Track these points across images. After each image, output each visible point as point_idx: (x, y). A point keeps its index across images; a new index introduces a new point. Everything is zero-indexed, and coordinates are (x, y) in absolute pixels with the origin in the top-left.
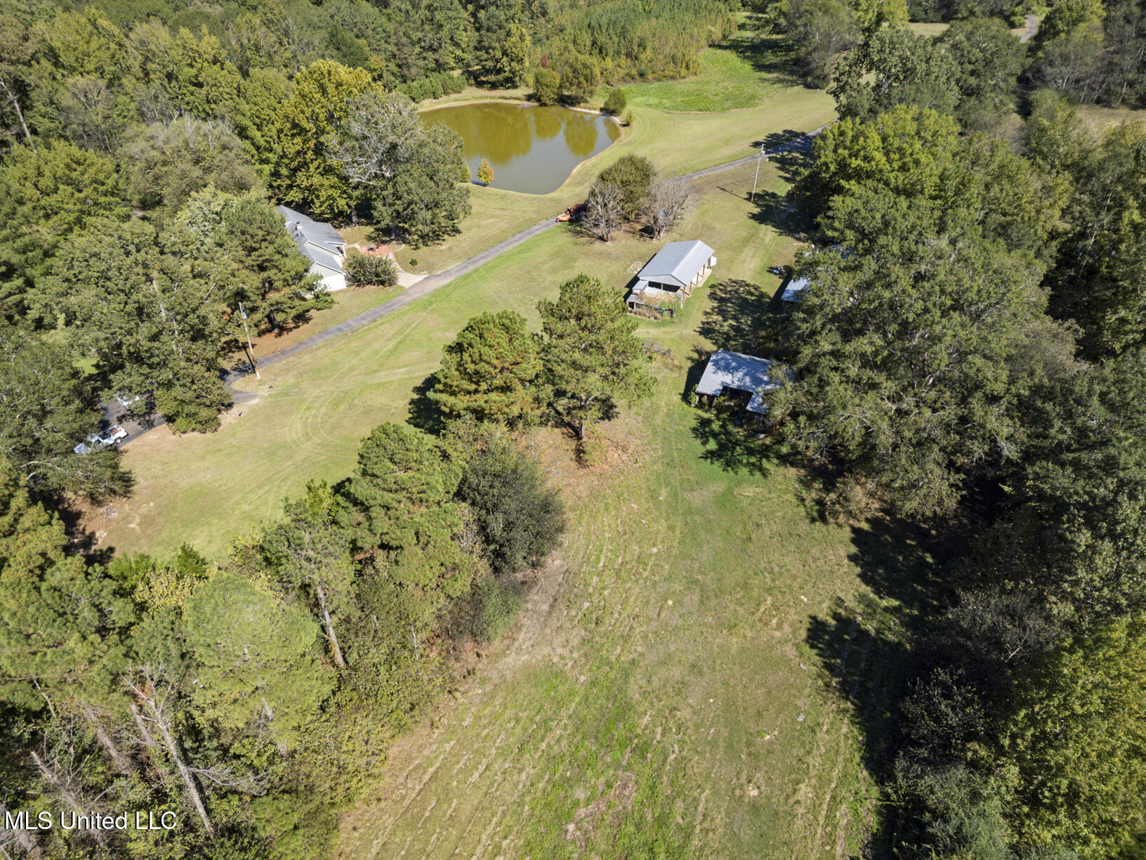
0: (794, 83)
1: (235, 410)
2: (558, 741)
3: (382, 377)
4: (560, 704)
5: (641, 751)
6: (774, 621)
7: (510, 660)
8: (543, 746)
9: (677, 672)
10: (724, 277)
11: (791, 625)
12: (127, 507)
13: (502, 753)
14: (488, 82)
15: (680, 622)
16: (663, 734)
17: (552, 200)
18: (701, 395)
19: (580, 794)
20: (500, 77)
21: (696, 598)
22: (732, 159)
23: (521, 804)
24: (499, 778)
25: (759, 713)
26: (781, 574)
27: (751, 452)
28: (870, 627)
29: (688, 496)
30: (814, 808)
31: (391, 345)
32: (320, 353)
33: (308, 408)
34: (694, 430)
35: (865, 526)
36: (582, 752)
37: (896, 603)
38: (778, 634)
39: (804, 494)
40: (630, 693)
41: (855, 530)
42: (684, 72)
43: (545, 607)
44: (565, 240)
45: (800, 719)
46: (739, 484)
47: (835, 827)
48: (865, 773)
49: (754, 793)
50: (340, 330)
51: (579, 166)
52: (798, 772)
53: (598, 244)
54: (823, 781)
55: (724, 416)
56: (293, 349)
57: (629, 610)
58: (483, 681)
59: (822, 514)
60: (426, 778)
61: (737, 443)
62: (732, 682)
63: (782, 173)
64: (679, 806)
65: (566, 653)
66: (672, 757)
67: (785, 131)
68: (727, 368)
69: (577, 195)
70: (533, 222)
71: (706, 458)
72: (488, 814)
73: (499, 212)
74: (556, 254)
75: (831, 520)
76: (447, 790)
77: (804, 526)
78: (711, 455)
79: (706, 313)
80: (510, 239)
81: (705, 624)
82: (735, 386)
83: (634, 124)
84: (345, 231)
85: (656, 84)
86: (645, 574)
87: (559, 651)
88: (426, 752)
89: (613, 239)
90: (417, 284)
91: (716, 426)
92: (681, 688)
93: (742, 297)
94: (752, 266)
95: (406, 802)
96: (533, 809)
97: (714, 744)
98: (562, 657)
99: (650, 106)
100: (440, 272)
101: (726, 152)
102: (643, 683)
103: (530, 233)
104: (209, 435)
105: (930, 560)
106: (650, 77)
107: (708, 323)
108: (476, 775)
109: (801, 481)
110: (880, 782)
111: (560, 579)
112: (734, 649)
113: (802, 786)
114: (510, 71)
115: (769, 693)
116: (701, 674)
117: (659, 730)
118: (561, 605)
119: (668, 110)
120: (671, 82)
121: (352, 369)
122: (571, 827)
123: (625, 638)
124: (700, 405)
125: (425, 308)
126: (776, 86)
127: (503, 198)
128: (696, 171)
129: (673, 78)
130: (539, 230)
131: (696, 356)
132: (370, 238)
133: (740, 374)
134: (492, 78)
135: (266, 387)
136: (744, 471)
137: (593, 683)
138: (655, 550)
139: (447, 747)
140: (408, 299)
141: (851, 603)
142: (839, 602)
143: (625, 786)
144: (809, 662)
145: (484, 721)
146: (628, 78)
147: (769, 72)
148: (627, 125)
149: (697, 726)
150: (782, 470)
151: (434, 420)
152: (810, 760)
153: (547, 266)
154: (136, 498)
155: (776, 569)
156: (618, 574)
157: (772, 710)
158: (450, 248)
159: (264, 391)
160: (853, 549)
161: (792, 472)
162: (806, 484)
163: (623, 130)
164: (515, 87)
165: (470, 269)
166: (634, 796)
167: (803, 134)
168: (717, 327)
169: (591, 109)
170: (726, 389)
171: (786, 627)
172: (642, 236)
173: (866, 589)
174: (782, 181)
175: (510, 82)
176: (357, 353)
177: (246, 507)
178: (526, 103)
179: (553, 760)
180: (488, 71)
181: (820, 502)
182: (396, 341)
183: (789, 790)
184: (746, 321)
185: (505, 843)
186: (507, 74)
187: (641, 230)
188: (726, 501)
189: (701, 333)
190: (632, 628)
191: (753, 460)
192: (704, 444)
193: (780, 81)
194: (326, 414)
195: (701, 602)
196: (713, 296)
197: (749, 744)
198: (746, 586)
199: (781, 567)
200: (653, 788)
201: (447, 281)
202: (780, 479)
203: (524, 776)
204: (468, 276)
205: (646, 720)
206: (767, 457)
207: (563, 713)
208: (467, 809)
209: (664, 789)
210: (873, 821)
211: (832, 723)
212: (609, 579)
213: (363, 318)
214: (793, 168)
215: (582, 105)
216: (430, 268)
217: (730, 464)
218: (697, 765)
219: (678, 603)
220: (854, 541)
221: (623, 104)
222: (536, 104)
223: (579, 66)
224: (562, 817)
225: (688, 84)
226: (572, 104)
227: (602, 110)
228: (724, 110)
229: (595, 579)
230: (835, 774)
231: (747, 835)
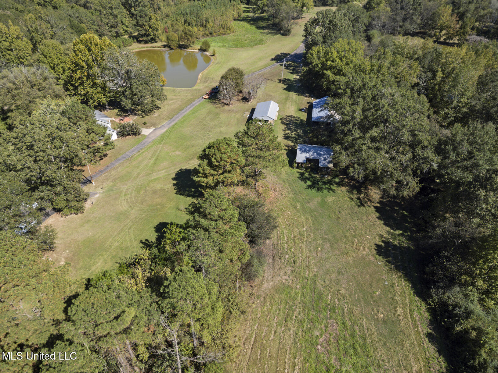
0: (276, 34)
1: (89, 201)
2: (299, 314)
3: (154, 176)
4: (295, 299)
5: (333, 309)
6: (361, 248)
7: (265, 285)
8: (294, 317)
9: (334, 276)
10: (284, 115)
11: (368, 248)
12: (55, 255)
13: (279, 324)
14: (143, 41)
15: (327, 256)
16: (339, 301)
17: (196, 90)
18: (298, 163)
19: (317, 333)
20: (149, 38)
21: (329, 245)
22: (266, 67)
23: (295, 343)
24: (282, 335)
25: (371, 285)
26: (356, 229)
27: (325, 183)
28: (396, 243)
29: (308, 205)
30: (405, 316)
31: (152, 161)
32: (119, 169)
33: (125, 195)
34: (299, 178)
35: (378, 205)
36: (310, 316)
37: (401, 232)
38: (364, 253)
39: (352, 196)
40: (319, 288)
41: (376, 207)
42: (228, 31)
43: (271, 261)
44: (210, 106)
45: (386, 283)
46: (326, 197)
47: (415, 321)
48: (418, 298)
49: (382, 316)
50: (124, 158)
51: (201, 74)
52: (393, 304)
53: (226, 107)
54: (405, 305)
55: (309, 170)
56: (105, 170)
57: (305, 255)
58: (258, 297)
59: (361, 204)
60: (252, 342)
61: (318, 181)
62: (355, 275)
63: (288, 71)
64: (356, 328)
65: (287, 277)
66: (346, 309)
67: (281, 53)
68: (305, 151)
69: (207, 87)
70: (191, 101)
71: (308, 188)
72: (284, 350)
73: (174, 97)
74: (209, 113)
75: (366, 205)
76: (263, 345)
77: (356, 209)
78: (309, 187)
79: (284, 130)
80: (185, 109)
81: (336, 255)
82: (311, 157)
83: (216, 55)
84: (105, 112)
85: (218, 37)
86: (305, 239)
87: (284, 277)
88: (247, 332)
89: (232, 104)
90: (150, 134)
91: (307, 175)
92: (338, 281)
93: (294, 122)
94: (293, 109)
95: (248, 355)
96: (301, 344)
97: (359, 300)
98: (286, 280)
99: (220, 47)
100: (159, 126)
101: (261, 64)
102: (322, 283)
103: (193, 105)
104: (80, 215)
105: (406, 213)
106: (214, 34)
107: (286, 134)
108: (272, 336)
109: (349, 192)
110: (424, 300)
111: (272, 248)
112: (351, 262)
113: (398, 308)
114: (153, 35)
115: (371, 276)
116: (343, 274)
117: (336, 300)
118: (277, 259)
119: (229, 48)
120: (224, 36)
121: (138, 174)
122: (319, 347)
123: (308, 267)
124: (297, 168)
125: (160, 143)
126: (269, 35)
127: (174, 91)
128: (253, 73)
129: (224, 34)
130: (197, 103)
131: (287, 148)
132: (118, 115)
133: (311, 153)
134: (145, 38)
135: (100, 189)
136: (325, 191)
137: (303, 287)
138: (304, 229)
139: (255, 327)
140: (150, 140)
141: (385, 235)
142: (381, 236)
143: (333, 326)
144: (381, 261)
145: (266, 313)
146: (205, 35)
147: (264, 30)
148: (213, 55)
149: (350, 295)
150: (339, 188)
151: (187, 191)
152: (396, 298)
153: (207, 119)
154: (58, 250)
156: (294, 241)
157: (375, 283)
158: (159, 115)
159: (100, 190)
160: (378, 215)
161: (344, 189)
162: (351, 192)
163: (212, 57)
164: (156, 42)
165: (173, 123)
166: (338, 329)
167: (289, 54)
168: (290, 135)
169: (195, 48)
170: (308, 160)
171: (366, 249)
172: (243, 101)
173: (388, 229)
174: (290, 74)
175: (153, 40)
176: (138, 167)
178: (164, 49)
179: (301, 322)
180: (143, 36)
181: (359, 199)
182: (154, 159)
183: (394, 311)
184: (300, 132)
185: (296, 360)
186: (152, 36)
187: (242, 99)
188: (323, 204)
189: (285, 139)
190: (309, 262)
191: (327, 186)
192: (305, 183)
193: (270, 33)
194: (135, 196)
195: (331, 246)
196: (283, 123)
197: (372, 297)
198: (345, 236)
199: (355, 227)
200: (344, 323)
201: (165, 130)
202: (340, 192)
203: (291, 331)
204: (173, 126)
205: (330, 297)
206: (332, 184)
207: (296, 302)
208: (274, 351)
209: (348, 323)
210: (427, 315)
211: (398, 282)
212: (291, 244)
213: (133, 151)
214: (292, 68)
215: (190, 48)
216: (154, 125)
217: (319, 189)
218: (356, 310)
219: (323, 248)
220: (376, 211)
221: (209, 47)
222: (168, 49)
223: (187, 31)
224: (314, 344)
225: (231, 37)
226: (185, 48)
227: (199, 50)
228: (252, 46)
229: (286, 245)
230: (407, 301)
231: (386, 333)
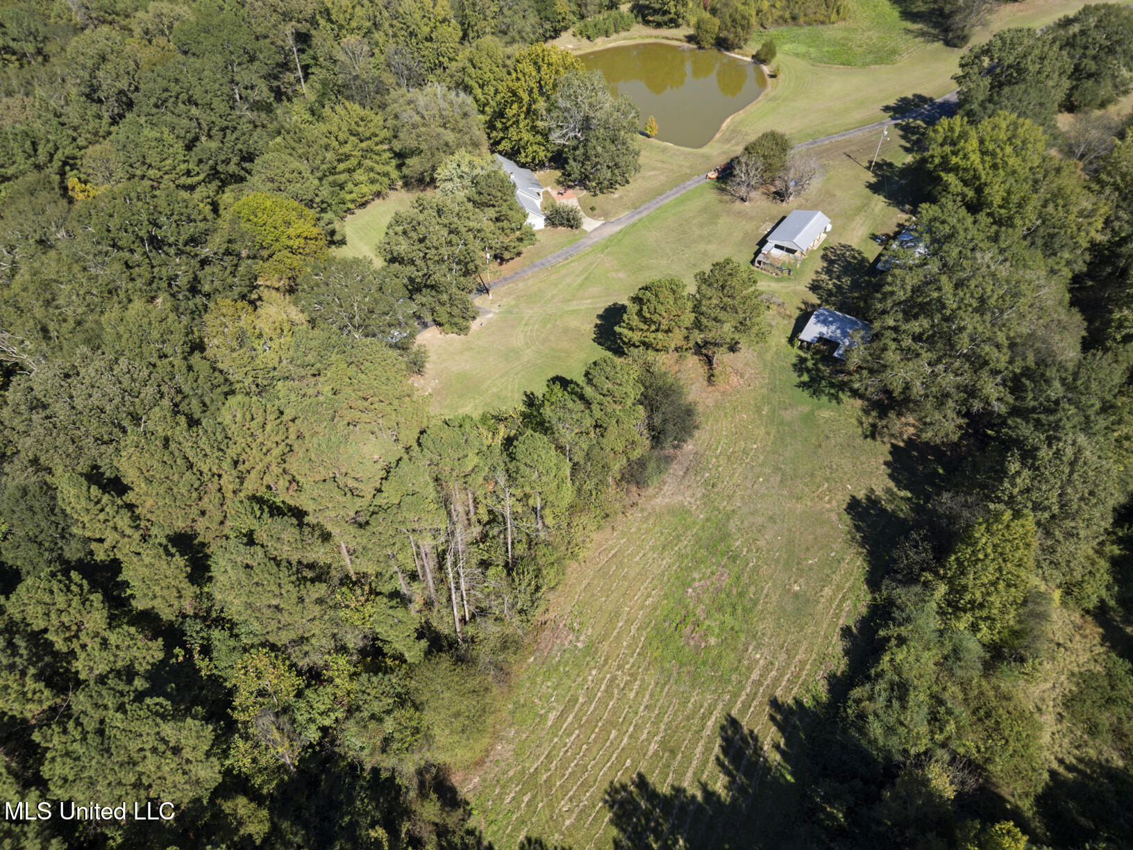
0: (935, 38)
1: (478, 321)
2: (685, 547)
3: (573, 306)
4: (687, 528)
5: (734, 559)
6: (827, 498)
7: (659, 500)
8: (676, 548)
9: (760, 520)
10: (835, 242)
11: (837, 502)
12: (422, 381)
13: (653, 549)
14: (654, 21)
15: (766, 492)
16: (747, 552)
17: (703, 156)
18: (802, 341)
19: (696, 575)
20: (666, 18)
21: (778, 479)
22: (861, 125)
23: (663, 575)
24: (650, 561)
25: (808, 549)
26: (837, 470)
27: (832, 385)
28: (889, 508)
29: (782, 413)
30: (831, 601)
31: (579, 280)
32: (530, 282)
33: (526, 325)
34: (794, 365)
35: (902, 444)
36: (699, 555)
37: (909, 495)
38: (828, 506)
39: (864, 419)
40: (730, 528)
41: (893, 445)
42: (834, 17)
43: (681, 473)
44: (712, 196)
45: (832, 555)
46: (819, 408)
47: (841, 611)
48: (866, 587)
49: (798, 588)
50: (543, 264)
51: (729, 120)
52: (826, 580)
53: (738, 203)
54: (839, 588)
55: (818, 357)
56: (511, 278)
57: (734, 481)
58: (642, 510)
59: (873, 433)
60: (610, 555)
61: (823, 378)
62: (794, 529)
63: (903, 143)
64: (752, 589)
65: (692, 501)
66: (751, 564)
67: (915, 95)
68: (825, 322)
69: (724, 153)
70: (687, 177)
71: (799, 387)
72: (644, 577)
73: (659, 165)
74: (704, 210)
75: (879, 439)
76: (621, 562)
77: (859, 441)
78: (803, 385)
79: (817, 272)
80: (668, 193)
81: (782, 495)
82: (826, 336)
83: (781, 76)
84: (540, 174)
85: (806, 29)
86: (747, 461)
87: (688, 499)
88: (610, 543)
89: (751, 200)
90: (595, 230)
91: (810, 364)
92: (761, 529)
93: (846, 261)
94: (859, 234)
95: (600, 566)
96: (669, 579)
97: (778, 561)
98: (690, 503)
99: (797, 55)
100: (613, 220)
101: (857, 116)
102: (738, 523)
103: (684, 188)
104: (462, 336)
105: (941, 471)
106: (801, 20)
107: (818, 281)
108: (638, 558)
109: (864, 410)
110: (873, 592)
111: (691, 458)
112: (798, 511)
113: (826, 589)
114: (675, 13)
115: (815, 539)
116: (775, 523)
117: (745, 550)
118: (691, 473)
119: (815, 62)
120: (820, 27)
121: (553, 297)
122: (690, 590)
123: (730, 497)
124: (801, 348)
125: (603, 251)
126: (918, 40)
127: (664, 150)
128: (829, 135)
129: (823, 23)
130: (691, 185)
131: (803, 307)
132: (559, 182)
133: (833, 328)
134: (658, 18)
135: (496, 306)
136: (825, 399)
137: (708, 520)
138: (755, 446)
139: (622, 542)
140: (590, 242)
141: (879, 492)
142: (872, 490)
143: (722, 575)
144: (844, 524)
145: (643, 531)
146: (781, 21)
147: (914, 22)
148: (773, 76)
149: (768, 551)
150: (852, 401)
151: (611, 341)
152: (834, 576)
153: (695, 221)
154: (427, 376)
155: (834, 467)
156: (729, 458)
157: (816, 548)
158: (621, 197)
159: (496, 309)
160: (889, 458)
161: (858, 403)
162: (866, 412)
163: (769, 80)
164: (678, 26)
165: (637, 217)
166: (726, 581)
167: (931, 100)
168: (824, 285)
169: (743, 56)
170: (821, 339)
171: (834, 503)
172: (774, 198)
173: (892, 484)
174: (902, 151)
175: (674, 23)
176: (556, 285)
177: (495, 390)
178: (686, 45)
179: (681, 557)
180: (656, 12)
181: (874, 426)
182: (582, 278)
183: (818, 590)
184: (846, 281)
185: (653, 592)
186: (672, 16)
187: (774, 193)
188: (808, 419)
189: (810, 289)
190: (735, 492)
191: (832, 391)
192: (799, 376)
193: (923, 34)
194: (538, 330)
195: (781, 481)
196: (824, 257)
197: (798, 564)
198: (812, 475)
199: (838, 466)
200: (738, 578)
201: (619, 228)
202: (849, 407)
203: (664, 562)
204: (634, 225)
205: (738, 543)
206: (843, 391)
207: (689, 533)
208: (632, 574)
209: (745, 579)
210: (864, 611)
211: (852, 559)
212: (723, 461)
213: (559, 256)
214: (914, 138)
215: (736, 50)
216: (606, 214)
217: (816, 393)
218: (765, 570)
219: (766, 480)
220: (891, 453)
221: (773, 54)
222: (695, 46)
223: (738, 17)
224: (685, 585)
225: (834, 31)
226: (727, 49)
227: (753, 57)
228: (865, 65)
229: (714, 460)
230: (847, 585)
231: (789, 608)
